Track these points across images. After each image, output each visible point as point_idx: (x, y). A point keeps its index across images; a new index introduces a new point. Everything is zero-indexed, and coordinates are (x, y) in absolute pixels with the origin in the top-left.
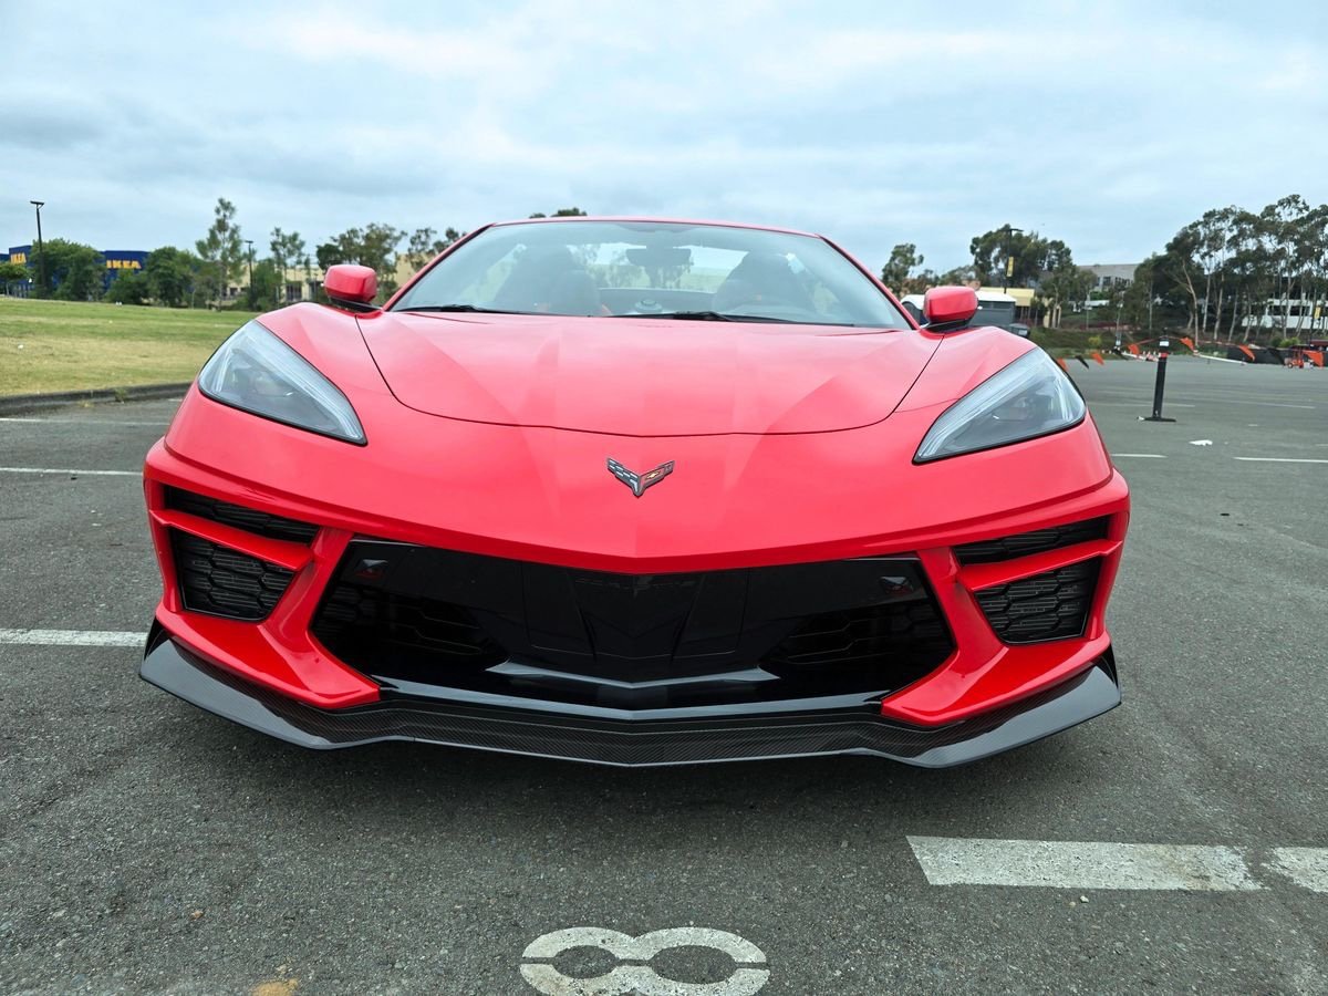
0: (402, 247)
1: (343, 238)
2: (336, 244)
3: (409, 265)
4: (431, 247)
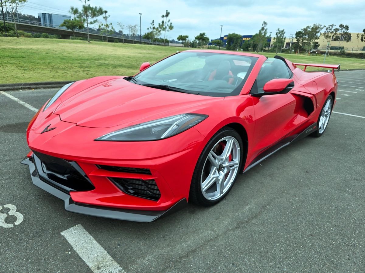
0: (323, 31)
1: (305, 29)
2: (302, 31)
3: (324, 36)
4: (332, 30)
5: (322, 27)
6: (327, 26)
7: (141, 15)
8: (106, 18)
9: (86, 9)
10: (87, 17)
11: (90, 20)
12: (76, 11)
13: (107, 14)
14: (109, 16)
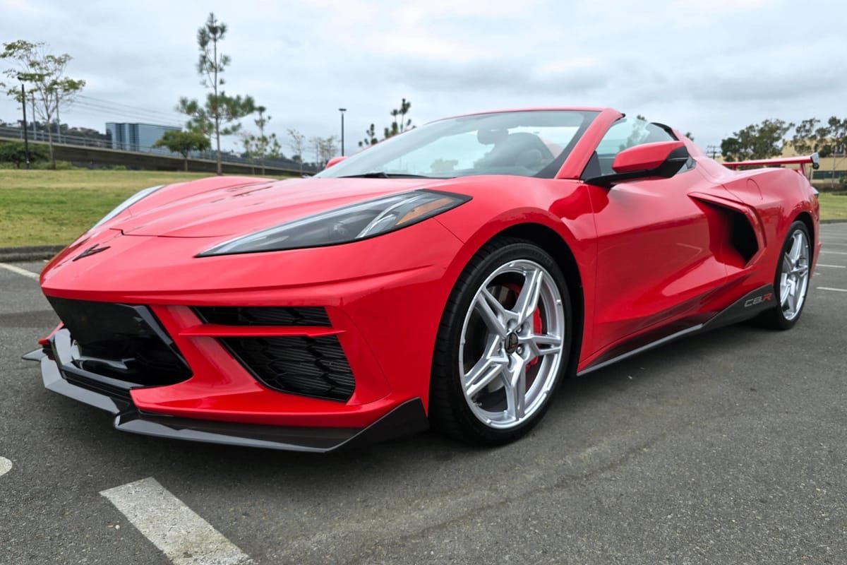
0: (789, 136)
1: (742, 132)
2: (736, 138)
3: (793, 147)
4: (813, 133)
5: (785, 126)
6: (799, 124)
7: (344, 112)
8: (261, 123)
9: (216, 102)
10: (217, 119)
11: (224, 124)
12: (191, 108)
13: (265, 115)
14: (269, 118)
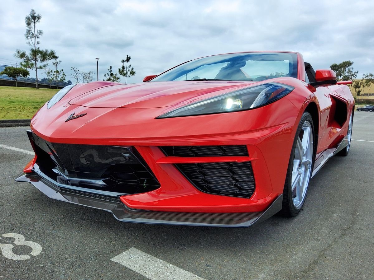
7: (98, 60)
8: (56, 64)
9: (35, 52)
10: (36, 61)
11: (39, 64)
12: (22, 56)
13: (58, 60)
14: (60, 62)
